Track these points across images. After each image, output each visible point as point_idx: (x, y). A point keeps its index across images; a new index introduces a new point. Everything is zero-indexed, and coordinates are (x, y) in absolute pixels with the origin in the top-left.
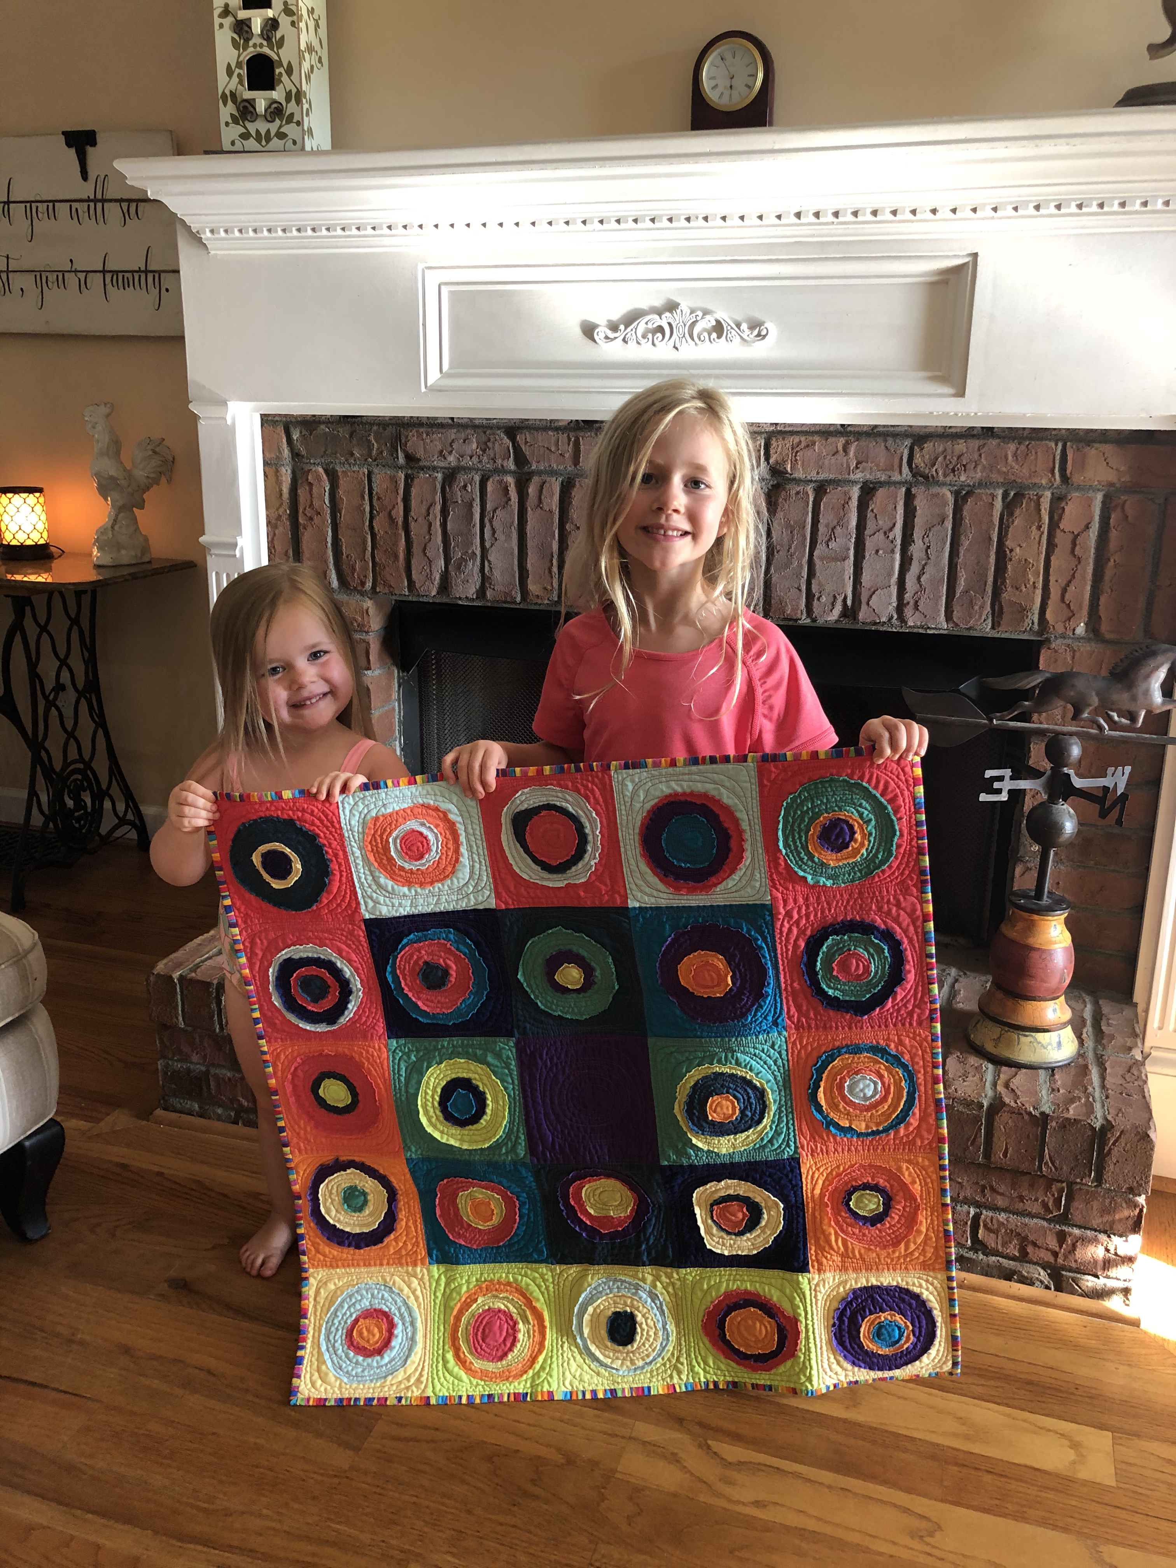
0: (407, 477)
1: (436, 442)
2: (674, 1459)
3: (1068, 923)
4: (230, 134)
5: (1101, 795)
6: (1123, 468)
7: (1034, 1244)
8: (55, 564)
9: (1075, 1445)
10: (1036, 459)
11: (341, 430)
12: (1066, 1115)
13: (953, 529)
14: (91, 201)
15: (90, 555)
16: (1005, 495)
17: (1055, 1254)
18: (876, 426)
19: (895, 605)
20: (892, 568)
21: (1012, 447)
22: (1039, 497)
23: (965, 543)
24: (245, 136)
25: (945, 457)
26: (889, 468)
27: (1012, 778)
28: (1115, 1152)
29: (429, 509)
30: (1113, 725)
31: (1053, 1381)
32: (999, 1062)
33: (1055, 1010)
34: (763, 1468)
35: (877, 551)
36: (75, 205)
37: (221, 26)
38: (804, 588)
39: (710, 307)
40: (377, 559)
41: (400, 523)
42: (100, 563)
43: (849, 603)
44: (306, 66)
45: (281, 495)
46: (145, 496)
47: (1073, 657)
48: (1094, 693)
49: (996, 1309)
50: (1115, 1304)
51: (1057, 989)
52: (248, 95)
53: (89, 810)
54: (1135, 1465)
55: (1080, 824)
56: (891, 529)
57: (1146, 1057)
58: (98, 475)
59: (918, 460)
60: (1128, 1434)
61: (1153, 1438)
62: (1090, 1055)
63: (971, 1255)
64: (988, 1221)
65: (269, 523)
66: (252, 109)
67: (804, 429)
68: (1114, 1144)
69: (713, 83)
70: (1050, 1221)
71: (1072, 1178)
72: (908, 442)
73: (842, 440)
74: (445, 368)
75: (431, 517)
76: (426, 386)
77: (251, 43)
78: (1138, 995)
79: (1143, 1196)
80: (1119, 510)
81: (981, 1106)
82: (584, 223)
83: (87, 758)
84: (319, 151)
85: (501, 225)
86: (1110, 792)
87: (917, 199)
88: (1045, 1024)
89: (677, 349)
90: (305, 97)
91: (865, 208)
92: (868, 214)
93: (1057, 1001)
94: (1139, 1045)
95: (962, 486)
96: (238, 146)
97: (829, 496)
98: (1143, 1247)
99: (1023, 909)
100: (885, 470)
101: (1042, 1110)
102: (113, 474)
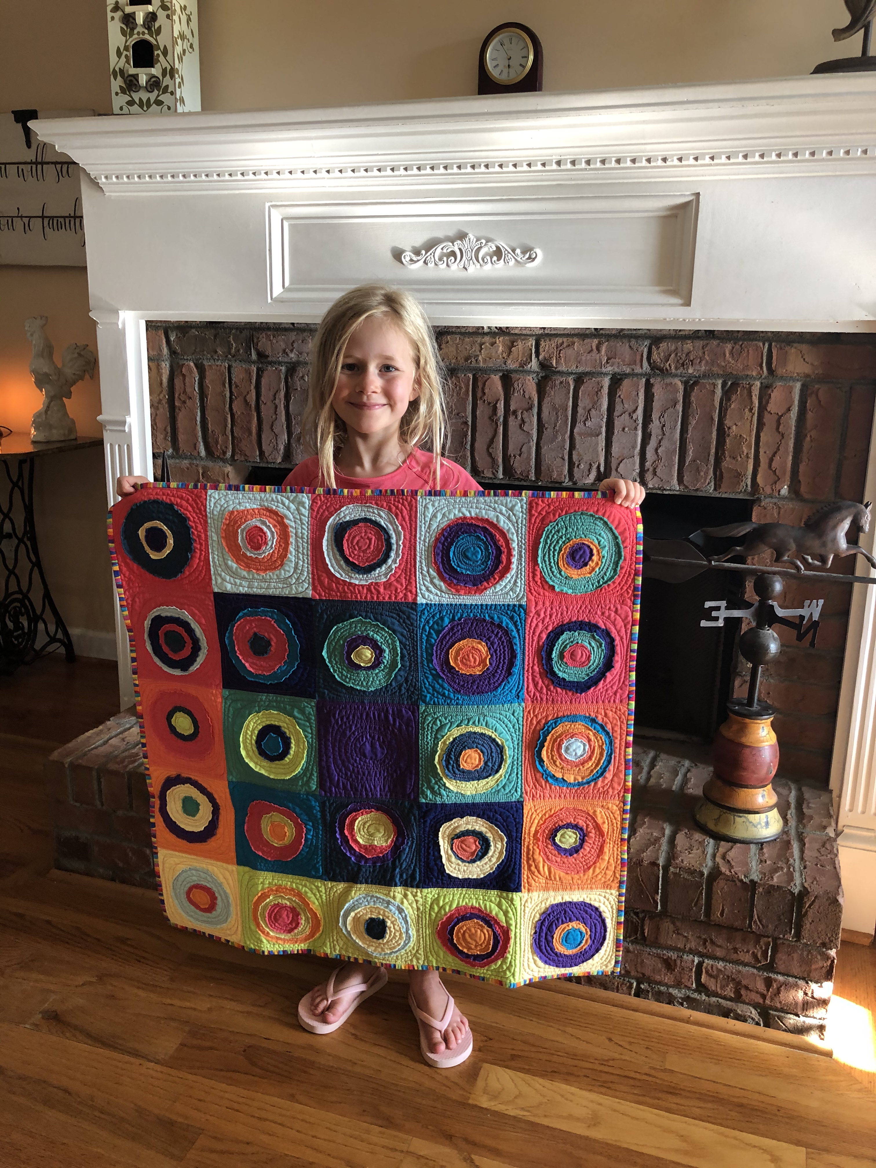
0: (258, 370)
1: (280, 342)
3: (773, 725)
4: (119, 101)
5: (798, 623)
6: (816, 363)
7: (747, 988)
8: (4, 440)
9: (775, 1160)
10: (748, 356)
11: (207, 333)
12: (771, 883)
13: (683, 411)
14: (34, 163)
15: (29, 434)
16: (724, 384)
17: (764, 997)
18: (622, 330)
19: (638, 471)
20: (636, 442)
21: (729, 346)
22: (751, 386)
23: (693, 422)
24: (131, 103)
25: (676, 354)
26: (633, 362)
27: (727, 608)
28: (810, 913)
29: (275, 394)
30: (809, 566)
31: (760, 1104)
32: (719, 837)
33: (763, 796)
35: (623, 429)
36: (21, 166)
37: (113, 18)
38: (566, 457)
39: (491, 236)
40: (236, 434)
41: (253, 406)
43: (602, 469)
44: (178, 49)
45: (161, 384)
46: (72, 389)
47: (779, 513)
48: (792, 541)
49: (717, 1042)
50: (812, 1038)
51: (763, 780)
52: (132, 71)
53: (26, 631)
55: (782, 645)
56: (634, 411)
57: (838, 834)
58: (34, 372)
59: (655, 356)
60: (818, 1149)
61: (840, 1153)
62: (793, 832)
63: (695, 995)
64: (709, 968)
65: (152, 406)
66: (136, 82)
67: (566, 332)
68: (809, 907)
69: (495, 63)
70: (759, 969)
71: (776, 934)
72: (647, 343)
73: (596, 341)
74: (287, 284)
75: (277, 401)
76: (272, 298)
77: (135, 32)
78: (833, 784)
79: (834, 950)
80: (814, 396)
81: (702, 874)
82: (393, 170)
83: (25, 590)
84: (190, 114)
85: (328, 172)
86: (806, 620)
87: (651, 150)
88: (755, 807)
89: (466, 269)
90: (178, 73)
91: (611, 158)
92: (613, 162)
93: (765, 789)
94: (833, 824)
95: (690, 377)
96: (125, 110)
97: (585, 385)
98: (835, 992)
99: (738, 713)
100: (629, 365)
101: (751, 878)
102: (47, 371)
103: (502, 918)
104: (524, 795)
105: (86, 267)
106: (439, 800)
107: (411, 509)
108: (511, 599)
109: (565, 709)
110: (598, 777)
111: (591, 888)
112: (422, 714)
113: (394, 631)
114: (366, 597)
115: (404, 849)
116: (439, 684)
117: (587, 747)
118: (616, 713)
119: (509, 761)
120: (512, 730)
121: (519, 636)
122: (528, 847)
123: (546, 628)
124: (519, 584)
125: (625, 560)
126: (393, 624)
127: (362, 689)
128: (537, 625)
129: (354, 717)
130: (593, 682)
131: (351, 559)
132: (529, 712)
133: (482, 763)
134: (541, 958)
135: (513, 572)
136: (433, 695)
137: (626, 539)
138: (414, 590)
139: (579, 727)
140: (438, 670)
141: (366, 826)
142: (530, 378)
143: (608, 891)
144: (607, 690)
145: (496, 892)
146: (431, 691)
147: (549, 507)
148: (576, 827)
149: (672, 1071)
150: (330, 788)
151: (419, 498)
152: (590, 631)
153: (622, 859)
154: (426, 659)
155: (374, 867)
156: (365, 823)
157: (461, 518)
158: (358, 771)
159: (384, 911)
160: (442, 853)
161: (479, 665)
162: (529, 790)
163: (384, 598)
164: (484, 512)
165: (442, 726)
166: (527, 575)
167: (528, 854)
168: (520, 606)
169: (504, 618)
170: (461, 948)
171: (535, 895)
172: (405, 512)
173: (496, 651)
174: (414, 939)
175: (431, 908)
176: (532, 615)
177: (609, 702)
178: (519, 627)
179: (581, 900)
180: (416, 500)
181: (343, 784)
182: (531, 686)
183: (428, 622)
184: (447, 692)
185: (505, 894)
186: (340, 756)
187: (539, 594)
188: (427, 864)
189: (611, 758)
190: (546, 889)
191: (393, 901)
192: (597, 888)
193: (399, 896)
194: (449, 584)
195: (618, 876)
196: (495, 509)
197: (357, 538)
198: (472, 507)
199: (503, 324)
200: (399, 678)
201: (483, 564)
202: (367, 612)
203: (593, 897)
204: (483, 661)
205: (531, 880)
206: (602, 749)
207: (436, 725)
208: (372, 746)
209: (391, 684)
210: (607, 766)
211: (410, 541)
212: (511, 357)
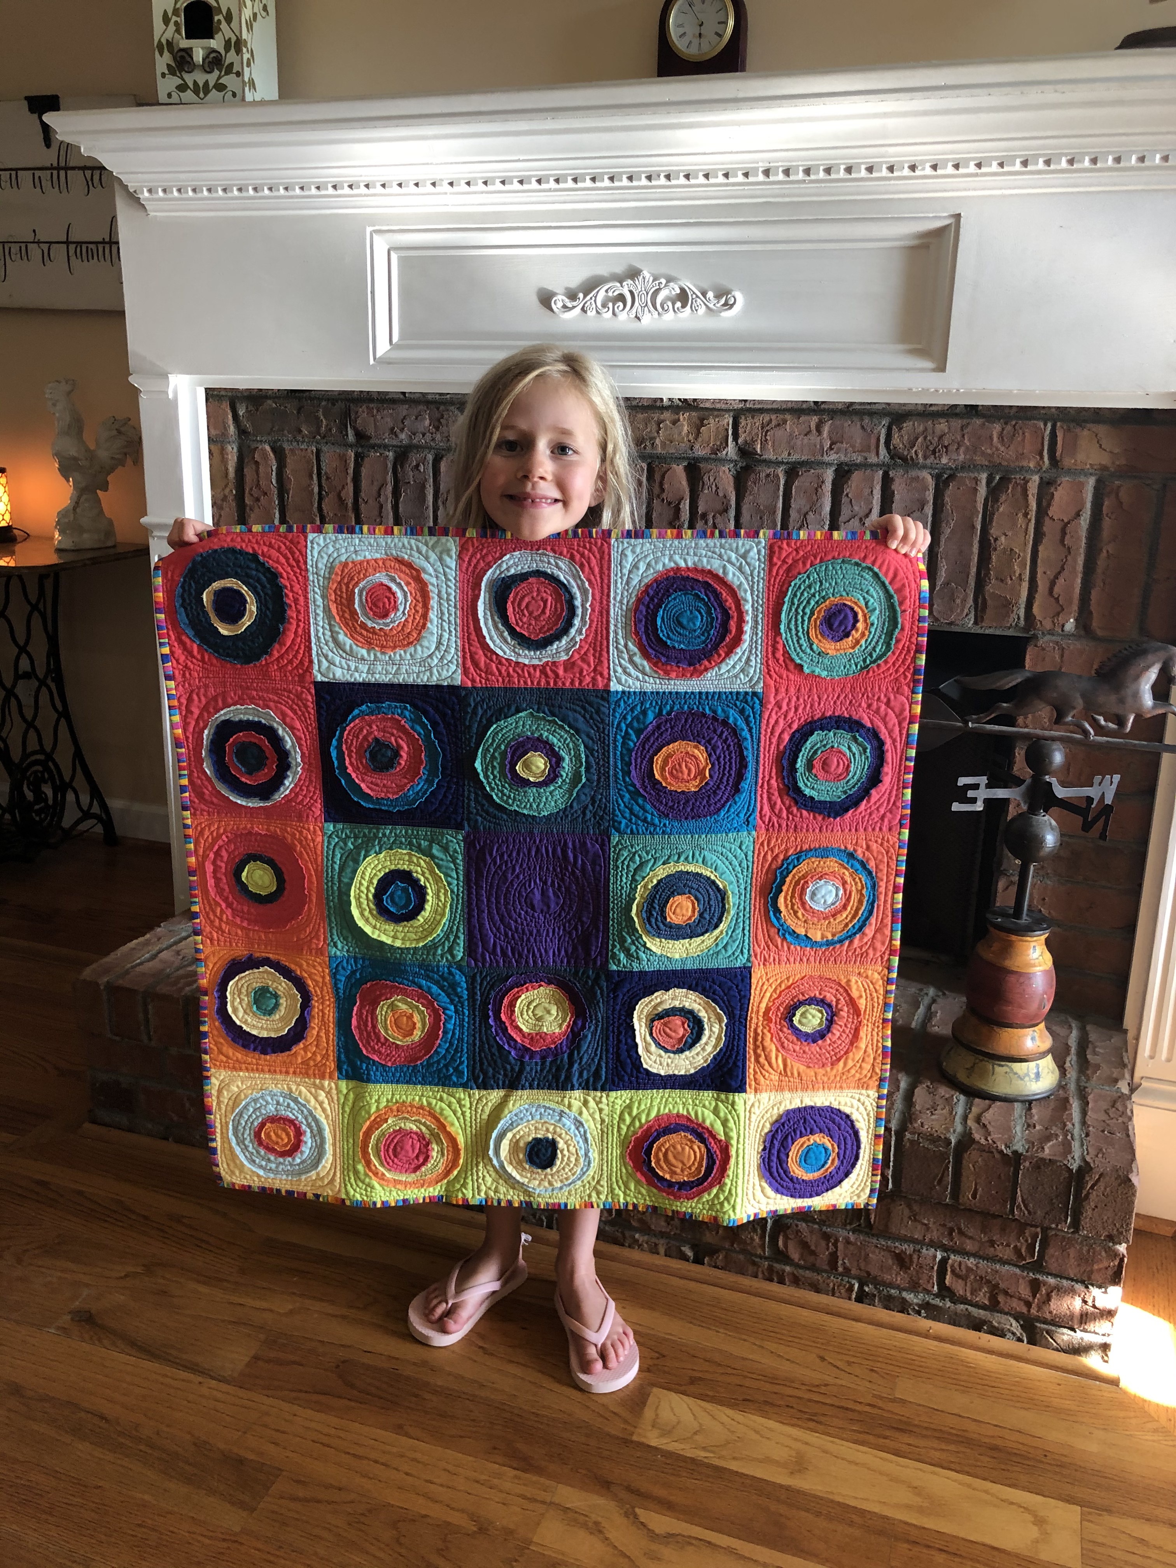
0: (357, 455)
1: (386, 418)
2: (597, 1529)
3: (1048, 943)
4: (166, 85)
5: (1084, 806)
6: (1117, 451)
7: (1006, 1293)
8: (18, 548)
9: (1040, 1521)
10: (1023, 440)
11: (289, 406)
12: (1040, 1155)
13: (934, 515)
14: (55, 169)
15: (52, 538)
16: (990, 480)
17: (1028, 1305)
18: (852, 404)
21: (997, 428)
22: (1026, 481)
23: (947, 531)
24: (182, 88)
25: (925, 438)
26: (866, 449)
28: (1093, 1196)
29: (380, 489)
30: (1100, 730)
31: (1020, 1446)
32: (972, 1093)
33: (1033, 1039)
34: (694, 1542)
36: (38, 173)
39: (673, 274)
41: (350, 505)
42: (63, 546)
44: (247, 13)
45: (227, 474)
46: (109, 478)
47: (1062, 657)
48: (1078, 695)
49: (963, 1362)
50: (1093, 1361)
51: (1036, 1016)
52: (185, 43)
53: (50, 802)
54: (1103, 1545)
55: (1062, 835)
56: (867, 514)
57: (1132, 1090)
58: (57, 454)
59: (896, 440)
60: (1097, 1509)
61: (1125, 1514)
62: (1072, 1087)
63: (937, 1302)
64: (956, 1265)
65: (214, 505)
66: (189, 59)
67: (775, 406)
68: (1092, 1187)
69: (681, 31)
70: (1023, 1268)
71: (1046, 1223)
72: (885, 422)
73: (815, 419)
74: (395, 339)
75: (382, 499)
76: (375, 358)
78: (1129, 1021)
79: (1124, 1245)
80: (1113, 496)
81: (949, 1142)
82: (539, 181)
83: (48, 749)
84: (263, 103)
85: (451, 184)
86: (1095, 803)
87: (893, 154)
88: (1022, 1054)
89: (639, 319)
90: (246, 46)
91: (839, 165)
92: (842, 171)
93: (1036, 1028)
94: (1127, 1076)
95: (944, 469)
96: (175, 98)
97: (801, 479)
98: (1125, 1299)
99: (1000, 928)
100: (862, 451)
101: (1015, 1148)
102: (75, 454)
103: (719, 1128)
104: (753, 958)
105: (124, 312)
106: (636, 967)
107: (602, 558)
108: (741, 685)
109: (811, 839)
110: (855, 934)
111: (841, 1087)
112: (614, 847)
113: (578, 731)
114: (539, 683)
115: (586, 1036)
116: (638, 804)
117: (841, 892)
118: (882, 845)
119: (732, 912)
120: (738, 869)
121: (752, 736)
122: (756, 1030)
123: (790, 726)
124: (753, 663)
125: (902, 629)
126: (576, 720)
127: (531, 813)
128: (777, 722)
129: (518, 854)
130: (853, 802)
131: (518, 629)
132: (762, 844)
133: (696, 914)
134: (771, 1185)
135: (745, 645)
136: (630, 821)
137: (905, 598)
138: (605, 673)
139: (832, 864)
140: (638, 785)
141: (532, 1007)
142: (726, 468)
143: (864, 1092)
144: (870, 814)
145: (710, 1093)
146: (627, 815)
147: (798, 553)
148: (821, 1002)
149: (903, 1402)
150: (483, 955)
151: (613, 541)
152: (851, 730)
153: (884, 1047)
154: (622, 770)
155: (543, 1063)
156: (530, 1003)
157: (672, 569)
158: (523, 930)
159: (555, 1126)
160: (638, 1040)
161: (695, 778)
162: (758, 951)
163: (564, 684)
164: (705, 560)
165: (642, 865)
166: (764, 649)
167: (755, 1040)
168: (755, 694)
169: (732, 711)
170: (661, 1174)
171: (764, 1096)
172: (594, 562)
173: (718, 759)
174: (594, 1164)
175: (621, 1118)
176: (770, 707)
177: (873, 830)
178: (752, 724)
179: (827, 1104)
180: (609, 544)
181: (501, 947)
182: (766, 808)
183: (625, 718)
184: (649, 817)
185: (723, 1096)
186: (498, 909)
187: (781, 677)
188: (618, 1055)
189: (873, 907)
190: (780, 1088)
191: (567, 1111)
192: (849, 1088)
193: (576, 1104)
194: (655, 664)
195: (878, 1070)
196: (720, 556)
197: (527, 600)
198: (688, 554)
199: (690, 395)
200: (583, 797)
201: (703, 634)
202: (539, 703)
203: (843, 1100)
204: (701, 773)
205: (759, 1075)
206: (862, 894)
207: (634, 862)
208: (543, 893)
209: (571, 806)
210: (867, 918)
211: (601, 603)
212: (700, 439)
